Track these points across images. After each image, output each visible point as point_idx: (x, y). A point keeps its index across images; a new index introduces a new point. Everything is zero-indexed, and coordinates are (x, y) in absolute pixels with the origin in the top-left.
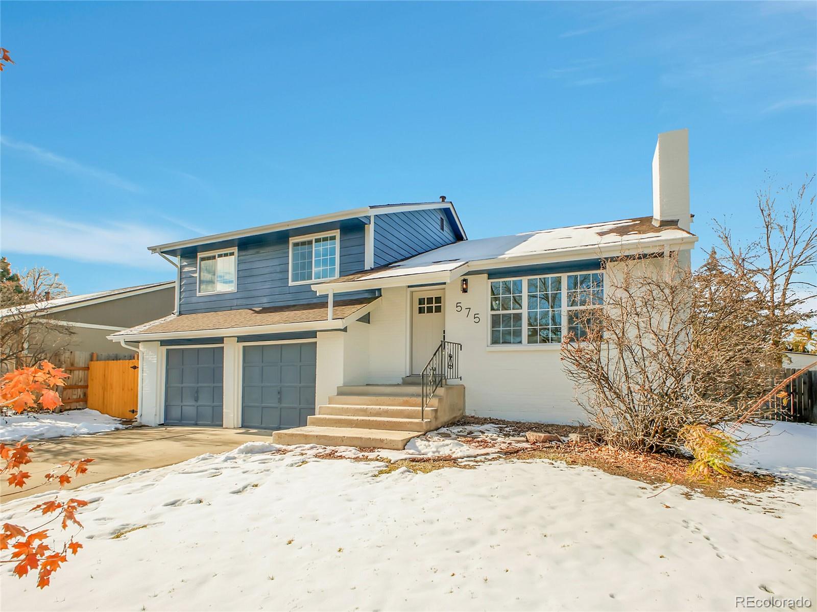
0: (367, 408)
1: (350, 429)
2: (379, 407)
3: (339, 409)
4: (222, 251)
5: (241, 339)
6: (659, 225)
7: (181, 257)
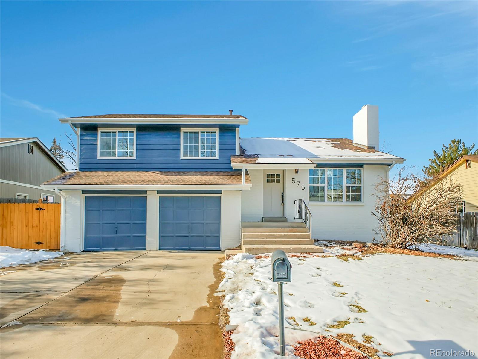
0: (274, 234)
1: (271, 245)
2: (281, 233)
3: (257, 235)
4: (123, 130)
5: (159, 192)
6: (367, 148)
7: (80, 129)
